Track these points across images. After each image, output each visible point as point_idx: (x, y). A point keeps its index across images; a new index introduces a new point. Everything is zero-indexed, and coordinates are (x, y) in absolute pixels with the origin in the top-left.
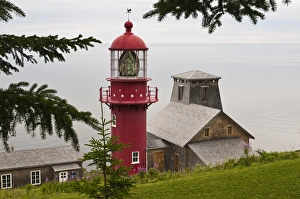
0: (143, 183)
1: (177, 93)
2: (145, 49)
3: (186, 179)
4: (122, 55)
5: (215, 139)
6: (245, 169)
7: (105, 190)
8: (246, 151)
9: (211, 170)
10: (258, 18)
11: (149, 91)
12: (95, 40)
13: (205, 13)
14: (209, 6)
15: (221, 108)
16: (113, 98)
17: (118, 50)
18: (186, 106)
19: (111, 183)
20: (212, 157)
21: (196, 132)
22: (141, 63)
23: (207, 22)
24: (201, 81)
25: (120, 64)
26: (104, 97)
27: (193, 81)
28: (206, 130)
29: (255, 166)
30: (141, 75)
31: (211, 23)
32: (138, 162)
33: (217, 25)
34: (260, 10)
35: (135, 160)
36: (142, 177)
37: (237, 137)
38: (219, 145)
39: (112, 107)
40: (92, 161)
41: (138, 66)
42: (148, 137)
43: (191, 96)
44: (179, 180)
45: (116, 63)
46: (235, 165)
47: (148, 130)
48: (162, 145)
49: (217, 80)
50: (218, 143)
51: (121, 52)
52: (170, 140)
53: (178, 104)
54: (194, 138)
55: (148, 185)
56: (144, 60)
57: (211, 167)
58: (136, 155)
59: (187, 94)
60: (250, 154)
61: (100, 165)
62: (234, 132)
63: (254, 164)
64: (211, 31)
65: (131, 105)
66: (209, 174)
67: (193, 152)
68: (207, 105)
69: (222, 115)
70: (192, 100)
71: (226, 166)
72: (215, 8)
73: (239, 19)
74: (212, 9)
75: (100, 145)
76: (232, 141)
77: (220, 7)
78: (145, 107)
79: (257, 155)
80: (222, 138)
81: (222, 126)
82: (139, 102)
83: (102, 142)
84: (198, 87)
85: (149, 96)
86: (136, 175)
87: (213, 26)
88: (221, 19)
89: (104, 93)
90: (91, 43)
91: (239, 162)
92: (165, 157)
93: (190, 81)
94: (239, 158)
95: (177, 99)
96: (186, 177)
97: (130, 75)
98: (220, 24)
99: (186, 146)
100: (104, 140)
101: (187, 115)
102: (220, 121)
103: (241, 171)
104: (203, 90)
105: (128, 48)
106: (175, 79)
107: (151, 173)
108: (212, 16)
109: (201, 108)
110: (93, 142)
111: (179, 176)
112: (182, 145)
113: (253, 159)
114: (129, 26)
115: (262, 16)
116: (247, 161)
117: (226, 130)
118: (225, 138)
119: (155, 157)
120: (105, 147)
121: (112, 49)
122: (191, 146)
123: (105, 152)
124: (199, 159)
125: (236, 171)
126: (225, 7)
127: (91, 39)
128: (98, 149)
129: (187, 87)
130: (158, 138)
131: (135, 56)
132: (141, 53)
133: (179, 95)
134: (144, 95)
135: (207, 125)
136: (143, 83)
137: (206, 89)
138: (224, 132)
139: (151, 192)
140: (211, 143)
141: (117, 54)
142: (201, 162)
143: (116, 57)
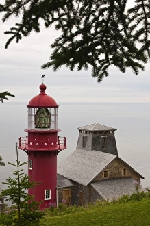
0: (53, 215)
1: (81, 142)
2: (56, 107)
3: (88, 212)
4: (38, 111)
5: (112, 179)
6: (136, 203)
7: (19, 222)
8: (137, 189)
9: (108, 204)
10: (139, 69)
11: (59, 140)
12: (9, 95)
13: (94, 65)
14: (98, 59)
15: (117, 154)
16: (29, 146)
17: (34, 107)
18: (89, 153)
19: (24, 216)
20: (110, 194)
21: (97, 173)
22: (53, 118)
23: (96, 72)
24: (101, 132)
25: (35, 119)
26: (23, 145)
27: (94, 132)
28: (105, 172)
29: (144, 201)
30: (52, 127)
31: (99, 74)
32: (50, 199)
33: (104, 75)
34: (141, 63)
35: (48, 197)
36: (52, 211)
37: (130, 178)
38: (116, 184)
39: (29, 153)
40: (8, 197)
41: (50, 120)
42: (58, 178)
43: (93, 144)
44: (82, 213)
45: (33, 117)
46: (129, 200)
47: (58, 172)
48: (69, 184)
49: (113, 131)
50: (115, 182)
51: (36, 109)
52: (76, 180)
53: (82, 151)
54: (96, 178)
55: (57, 217)
56: (55, 115)
57: (109, 202)
58: (48, 192)
59: (89, 142)
60: (141, 191)
61: (15, 200)
62: (128, 174)
63: (143, 199)
64: (99, 81)
65: (44, 152)
66: (107, 207)
67: (94, 190)
68: (106, 152)
69: (118, 159)
70: (94, 148)
71: (121, 201)
72: (103, 60)
73: (123, 70)
74: (100, 61)
75: (15, 183)
76: (126, 180)
77: (107, 60)
78: (56, 153)
79: (146, 191)
80: (118, 178)
81: (117, 168)
82: (51, 149)
83: (17, 181)
84: (99, 137)
85: (59, 144)
86: (47, 209)
87: (101, 76)
88: (108, 70)
89: (23, 142)
90: (6, 96)
91: (131, 197)
92: (72, 194)
93: (92, 132)
94: (131, 194)
95: (81, 146)
96: (88, 210)
97: (44, 128)
98: (107, 75)
99: (89, 185)
100: (18, 179)
101: (90, 159)
102: (116, 164)
103: (133, 205)
104: (102, 140)
105: (43, 105)
106: (80, 131)
107: (60, 207)
108: (101, 67)
109: (101, 153)
110: (10, 181)
111: (82, 210)
112: (86, 184)
113: (143, 195)
114: (43, 88)
115: (142, 67)
116: (138, 197)
117: (121, 172)
118: (121, 178)
119: (64, 194)
120: (19, 185)
121: (29, 107)
122: (93, 185)
123: (19, 189)
124: (99, 195)
125: (129, 205)
126: (111, 59)
127: (6, 93)
128: (14, 186)
129: (90, 137)
130: (66, 178)
131: (48, 112)
132: (53, 109)
133: (83, 143)
134: (55, 143)
135: (106, 168)
136: (54, 133)
137: (104, 138)
138: (119, 173)
139: (59, 223)
140: (109, 182)
141: (34, 111)
142: (101, 198)
143: (33, 113)
